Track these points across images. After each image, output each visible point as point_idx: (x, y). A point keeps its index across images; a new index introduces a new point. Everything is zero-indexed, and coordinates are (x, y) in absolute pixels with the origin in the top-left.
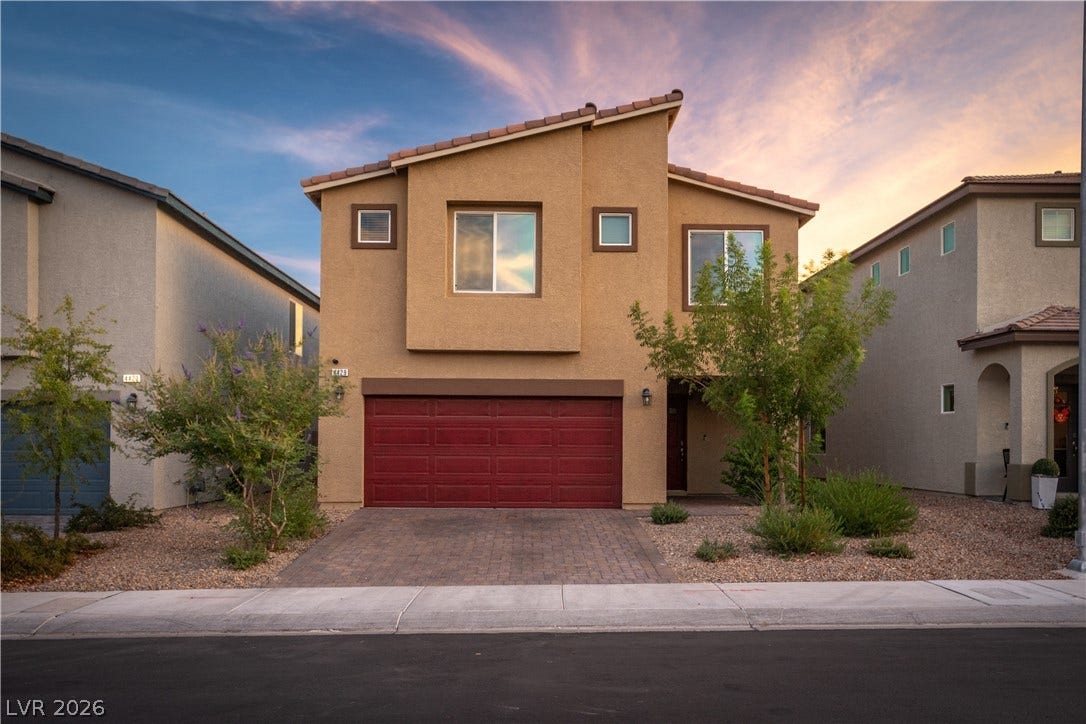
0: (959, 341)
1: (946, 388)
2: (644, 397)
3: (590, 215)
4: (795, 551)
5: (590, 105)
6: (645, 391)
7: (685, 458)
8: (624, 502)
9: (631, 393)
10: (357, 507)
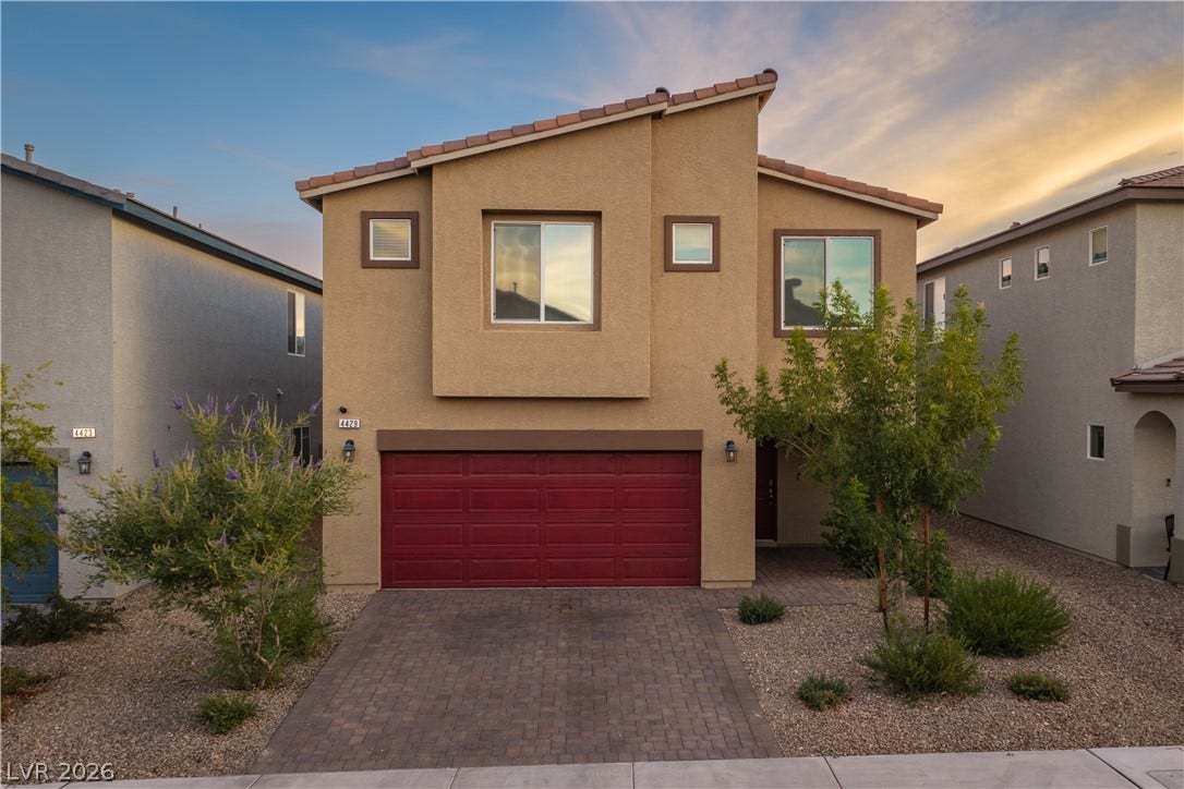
0: (1112, 380)
1: (1093, 427)
2: (728, 451)
3: (660, 226)
4: (922, 690)
5: (661, 91)
6: (729, 443)
7: (775, 500)
8: (703, 578)
9: (711, 446)
10: (372, 590)
